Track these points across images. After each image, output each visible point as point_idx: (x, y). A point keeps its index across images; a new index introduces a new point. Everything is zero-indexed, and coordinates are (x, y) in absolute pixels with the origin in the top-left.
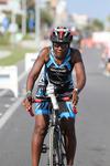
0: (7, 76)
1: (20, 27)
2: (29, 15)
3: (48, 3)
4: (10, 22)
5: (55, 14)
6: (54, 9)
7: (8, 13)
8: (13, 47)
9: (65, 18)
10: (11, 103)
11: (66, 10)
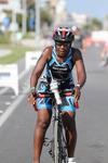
0: (8, 74)
1: (20, 26)
2: (29, 14)
3: (48, 3)
4: (11, 21)
5: (55, 13)
6: (54, 8)
7: (8, 12)
8: (13, 45)
9: (65, 18)
10: (12, 101)
11: (66, 9)
